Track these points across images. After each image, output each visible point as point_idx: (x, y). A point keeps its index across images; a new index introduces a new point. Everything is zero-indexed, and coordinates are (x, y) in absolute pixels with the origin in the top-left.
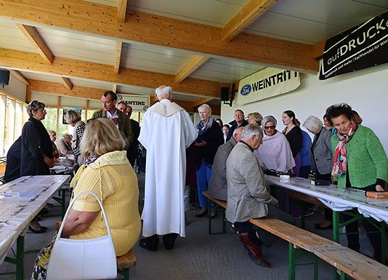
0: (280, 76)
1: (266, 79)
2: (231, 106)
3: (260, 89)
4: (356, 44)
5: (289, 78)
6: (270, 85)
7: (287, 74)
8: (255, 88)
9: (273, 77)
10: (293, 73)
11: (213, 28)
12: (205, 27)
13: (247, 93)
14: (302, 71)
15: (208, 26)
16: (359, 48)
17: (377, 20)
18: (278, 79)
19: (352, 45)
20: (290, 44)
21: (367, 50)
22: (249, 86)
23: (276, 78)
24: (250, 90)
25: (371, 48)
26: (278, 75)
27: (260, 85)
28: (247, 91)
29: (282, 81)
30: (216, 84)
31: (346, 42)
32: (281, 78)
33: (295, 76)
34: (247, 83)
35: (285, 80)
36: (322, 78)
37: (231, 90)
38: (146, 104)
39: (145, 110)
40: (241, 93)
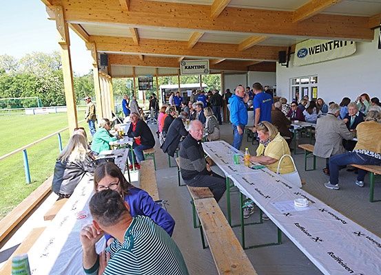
0: (336, 43)
1: (323, 45)
2: (287, 67)
3: (316, 52)
5: (346, 45)
6: (326, 49)
7: (344, 42)
8: (312, 51)
9: (330, 43)
10: (349, 42)
11: (285, 13)
12: (279, 13)
13: (304, 56)
14: (358, 40)
15: (282, 12)
18: (335, 45)
20: (349, 18)
22: (305, 50)
23: (332, 44)
24: (307, 52)
26: (335, 41)
27: (316, 50)
28: (304, 54)
29: (338, 47)
30: (274, 48)
32: (338, 44)
33: (352, 43)
34: (301, 48)
35: (341, 46)
36: (380, 47)
37: (287, 53)
38: (206, 68)
39: (205, 72)
40: (298, 55)
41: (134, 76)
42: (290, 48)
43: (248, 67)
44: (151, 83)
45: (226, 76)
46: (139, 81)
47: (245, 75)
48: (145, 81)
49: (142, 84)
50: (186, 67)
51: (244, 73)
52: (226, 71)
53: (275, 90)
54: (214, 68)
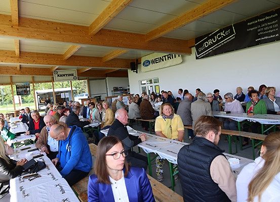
1: (161, 58)
2: (137, 73)
3: (156, 63)
4: (212, 42)
5: (175, 57)
6: (163, 61)
7: (174, 55)
8: (153, 62)
9: (165, 56)
10: (177, 56)
13: (147, 65)
14: (182, 54)
15: (138, 34)
16: (214, 44)
17: (220, 31)
18: (168, 57)
19: (210, 42)
20: (177, 40)
21: (218, 45)
22: (148, 61)
23: (166, 57)
24: (150, 63)
25: (220, 44)
26: (168, 55)
27: (156, 61)
28: (148, 64)
29: (170, 59)
31: (207, 40)
32: (170, 57)
33: (179, 56)
34: (147, 59)
35: (173, 58)
36: (197, 58)
37: (136, 63)
38: (75, 75)
39: (75, 79)
40: (144, 65)
41: (11, 83)
42: (137, 60)
43: (106, 74)
44: (28, 89)
45: (91, 82)
46: (17, 88)
47: (105, 80)
48: (22, 88)
49: (20, 90)
50: (58, 76)
51: (103, 79)
52: (90, 78)
53: (129, 89)
54: (81, 75)
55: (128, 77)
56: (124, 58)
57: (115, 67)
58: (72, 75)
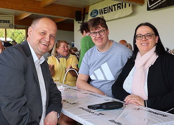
1: (109, 7)
3: (105, 13)
5: (125, 7)
6: (112, 11)
7: (124, 4)
8: (101, 12)
9: (114, 5)
10: (127, 5)
13: (95, 16)
14: (134, 3)
18: (118, 7)
22: (97, 11)
23: (116, 6)
24: (97, 14)
26: (118, 4)
27: (105, 11)
29: (120, 9)
32: (120, 7)
33: (129, 6)
34: (95, 9)
35: (122, 8)
36: (149, 9)
37: (82, 13)
38: (11, 22)
39: (11, 27)
40: (91, 15)
42: (85, 9)
55: (73, 31)
56: (69, 5)
57: (55, 15)
58: (8, 22)
